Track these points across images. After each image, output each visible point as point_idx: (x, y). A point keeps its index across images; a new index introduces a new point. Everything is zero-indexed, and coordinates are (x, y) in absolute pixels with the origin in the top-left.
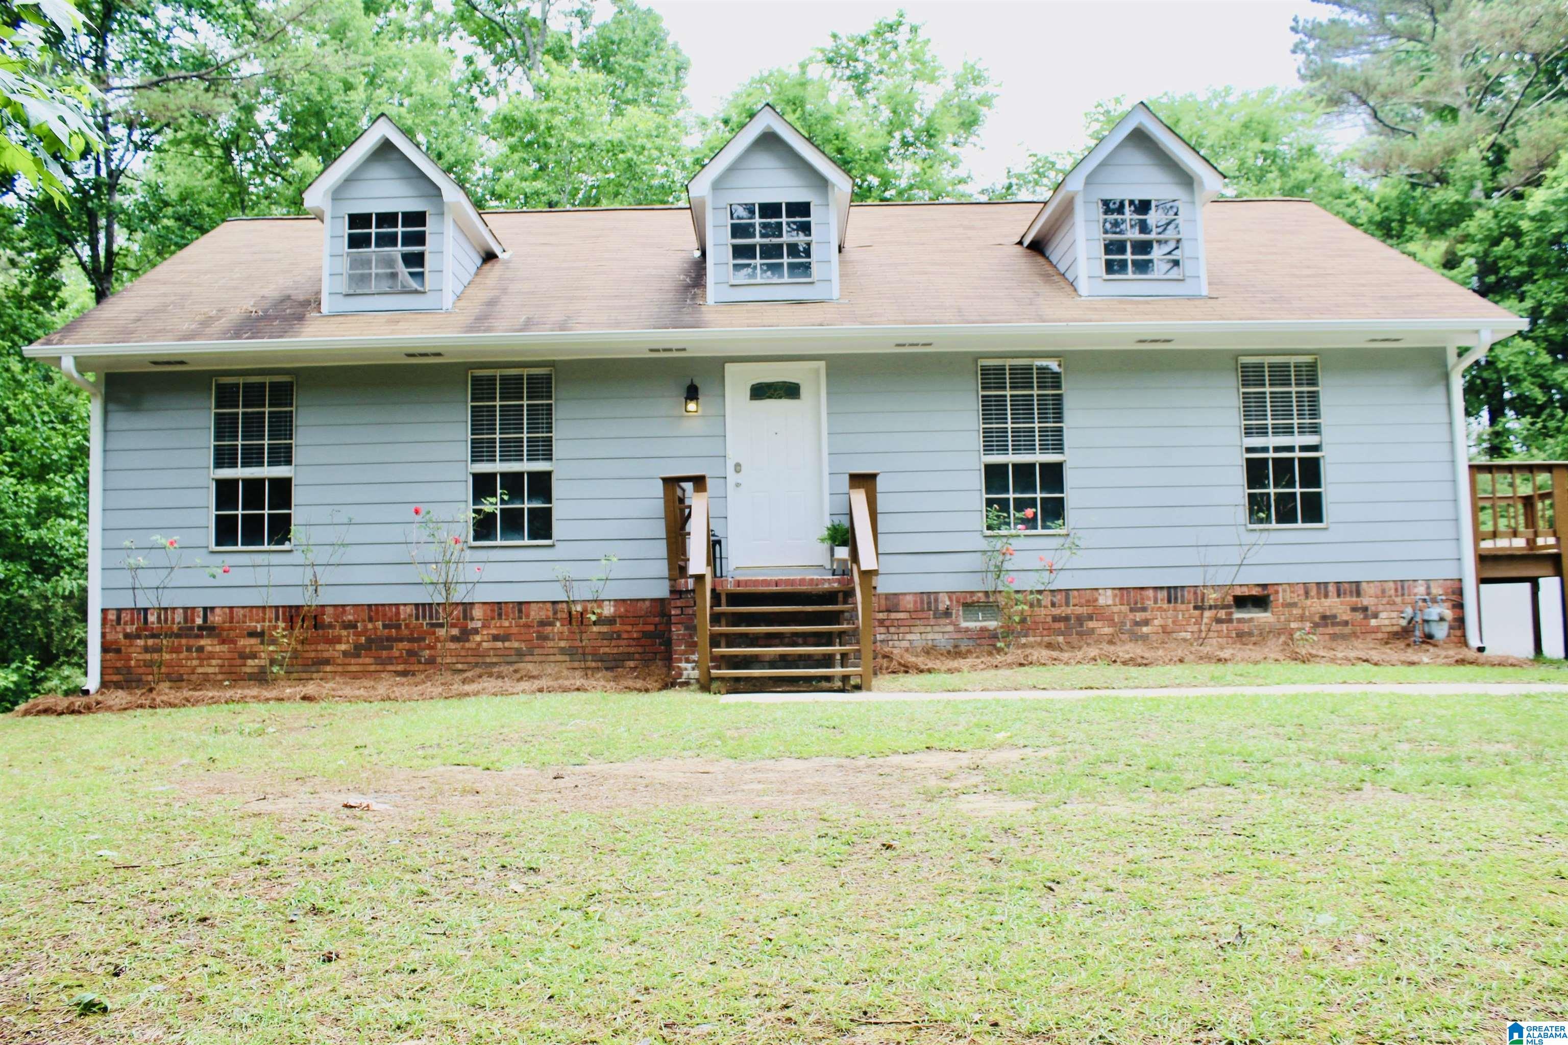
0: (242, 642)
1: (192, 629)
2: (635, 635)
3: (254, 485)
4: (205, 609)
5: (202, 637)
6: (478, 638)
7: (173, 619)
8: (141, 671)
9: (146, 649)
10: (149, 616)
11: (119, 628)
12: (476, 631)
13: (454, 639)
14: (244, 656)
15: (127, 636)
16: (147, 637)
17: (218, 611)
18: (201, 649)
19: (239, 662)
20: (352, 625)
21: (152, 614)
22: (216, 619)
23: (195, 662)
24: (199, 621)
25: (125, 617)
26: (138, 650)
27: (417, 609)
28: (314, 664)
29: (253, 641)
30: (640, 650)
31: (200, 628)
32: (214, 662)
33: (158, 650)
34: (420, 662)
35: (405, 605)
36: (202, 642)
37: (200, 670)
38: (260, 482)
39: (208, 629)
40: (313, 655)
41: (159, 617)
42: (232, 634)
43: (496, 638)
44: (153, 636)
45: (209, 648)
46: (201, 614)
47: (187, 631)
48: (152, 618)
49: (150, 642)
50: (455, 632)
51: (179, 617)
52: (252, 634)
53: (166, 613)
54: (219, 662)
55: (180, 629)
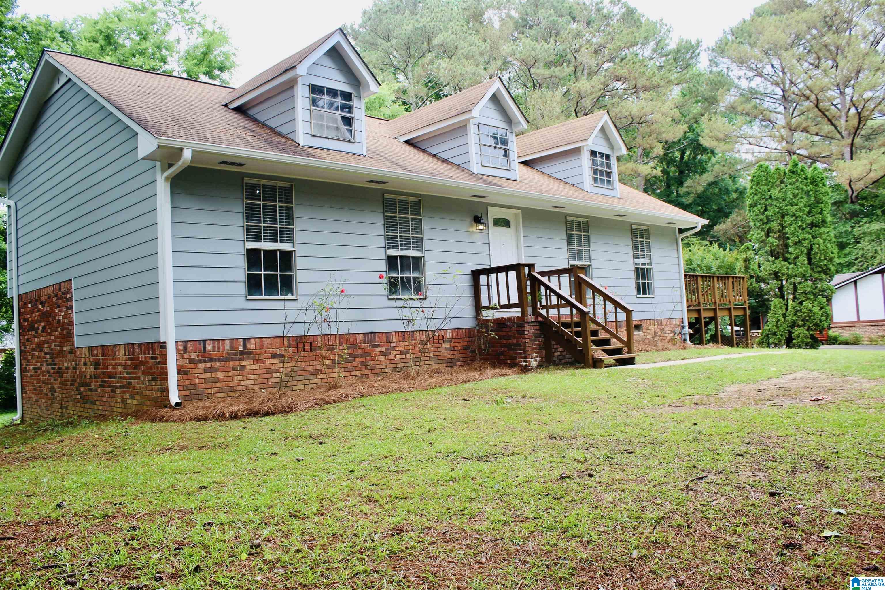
0: (270, 361)
1: (236, 354)
2: (460, 348)
3: (270, 254)
4: (244, 339)
5: (243, 359)
6: (394, 353)
7: (224, 347)
8: (203, 386)
9: (206, 370)
10: (207, 346)
11: (186, 356)
12: (394, 349)
13: (382, 354)
14: (269, 371)
15: (191, 361)
16: (205, 361)
17: (253, 341)
18: (243, 368)
19: (267, 376)
20: (331, 348)
21: (209, 345)
22: (251, 346)
23: (240, 378)
24: (241, 348)
25: (190, 347)
26: (201, 371)
27: (365, 337)
28: (311, 374)
29: (276, 361)
30: (462, 356)
31: (242, 353)
32: (252, 377)
33: (215, 370)
34: (367, 369)
35: (359, 334)
36: (244, 363)
37: (243, 383)
38: (274, 252)
39: (246, 354)
40: (311, 368)
41: (214, 346)
42: (262, 357)
43: (402, 353)
44: (211, 360)
45: (248, 367)
46: (242, 343)
47: (231, 356)
48: (209, 347)
49: (208, 365)
50: (383, 349)
51: (227, 347)
52: (274, 356)
53: (218, 343)
54: (256, 376)
55: (228, 354)
